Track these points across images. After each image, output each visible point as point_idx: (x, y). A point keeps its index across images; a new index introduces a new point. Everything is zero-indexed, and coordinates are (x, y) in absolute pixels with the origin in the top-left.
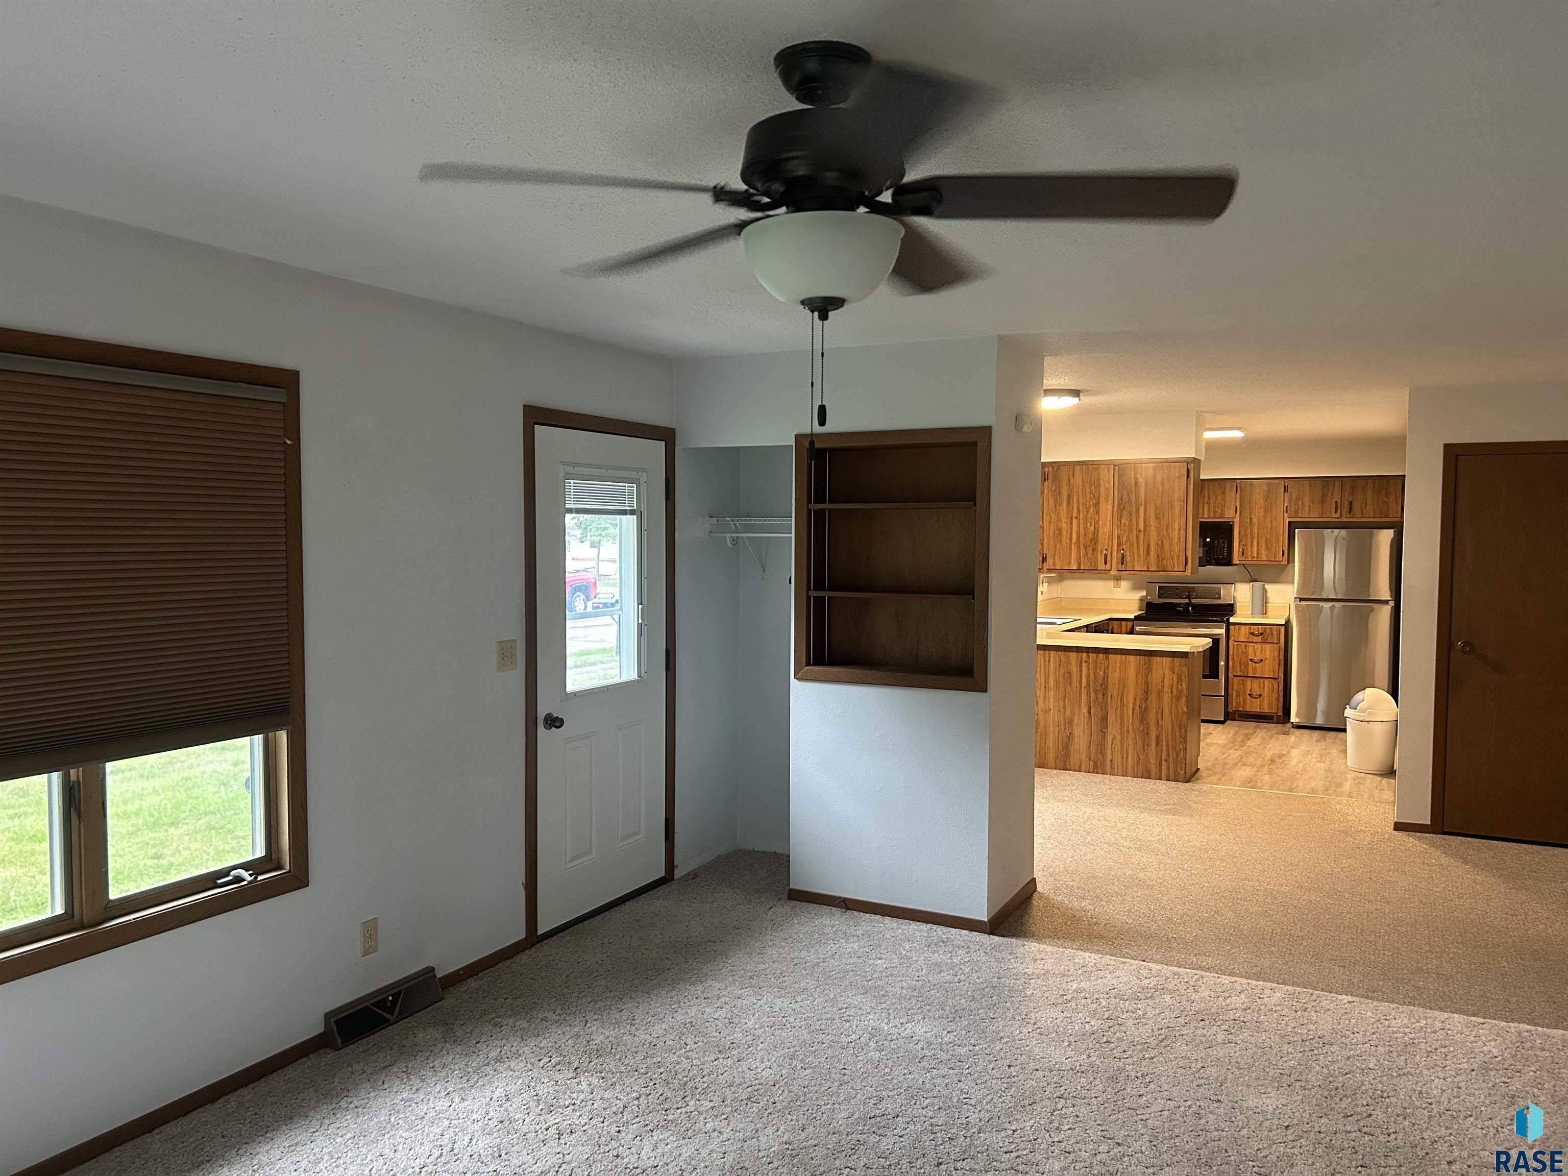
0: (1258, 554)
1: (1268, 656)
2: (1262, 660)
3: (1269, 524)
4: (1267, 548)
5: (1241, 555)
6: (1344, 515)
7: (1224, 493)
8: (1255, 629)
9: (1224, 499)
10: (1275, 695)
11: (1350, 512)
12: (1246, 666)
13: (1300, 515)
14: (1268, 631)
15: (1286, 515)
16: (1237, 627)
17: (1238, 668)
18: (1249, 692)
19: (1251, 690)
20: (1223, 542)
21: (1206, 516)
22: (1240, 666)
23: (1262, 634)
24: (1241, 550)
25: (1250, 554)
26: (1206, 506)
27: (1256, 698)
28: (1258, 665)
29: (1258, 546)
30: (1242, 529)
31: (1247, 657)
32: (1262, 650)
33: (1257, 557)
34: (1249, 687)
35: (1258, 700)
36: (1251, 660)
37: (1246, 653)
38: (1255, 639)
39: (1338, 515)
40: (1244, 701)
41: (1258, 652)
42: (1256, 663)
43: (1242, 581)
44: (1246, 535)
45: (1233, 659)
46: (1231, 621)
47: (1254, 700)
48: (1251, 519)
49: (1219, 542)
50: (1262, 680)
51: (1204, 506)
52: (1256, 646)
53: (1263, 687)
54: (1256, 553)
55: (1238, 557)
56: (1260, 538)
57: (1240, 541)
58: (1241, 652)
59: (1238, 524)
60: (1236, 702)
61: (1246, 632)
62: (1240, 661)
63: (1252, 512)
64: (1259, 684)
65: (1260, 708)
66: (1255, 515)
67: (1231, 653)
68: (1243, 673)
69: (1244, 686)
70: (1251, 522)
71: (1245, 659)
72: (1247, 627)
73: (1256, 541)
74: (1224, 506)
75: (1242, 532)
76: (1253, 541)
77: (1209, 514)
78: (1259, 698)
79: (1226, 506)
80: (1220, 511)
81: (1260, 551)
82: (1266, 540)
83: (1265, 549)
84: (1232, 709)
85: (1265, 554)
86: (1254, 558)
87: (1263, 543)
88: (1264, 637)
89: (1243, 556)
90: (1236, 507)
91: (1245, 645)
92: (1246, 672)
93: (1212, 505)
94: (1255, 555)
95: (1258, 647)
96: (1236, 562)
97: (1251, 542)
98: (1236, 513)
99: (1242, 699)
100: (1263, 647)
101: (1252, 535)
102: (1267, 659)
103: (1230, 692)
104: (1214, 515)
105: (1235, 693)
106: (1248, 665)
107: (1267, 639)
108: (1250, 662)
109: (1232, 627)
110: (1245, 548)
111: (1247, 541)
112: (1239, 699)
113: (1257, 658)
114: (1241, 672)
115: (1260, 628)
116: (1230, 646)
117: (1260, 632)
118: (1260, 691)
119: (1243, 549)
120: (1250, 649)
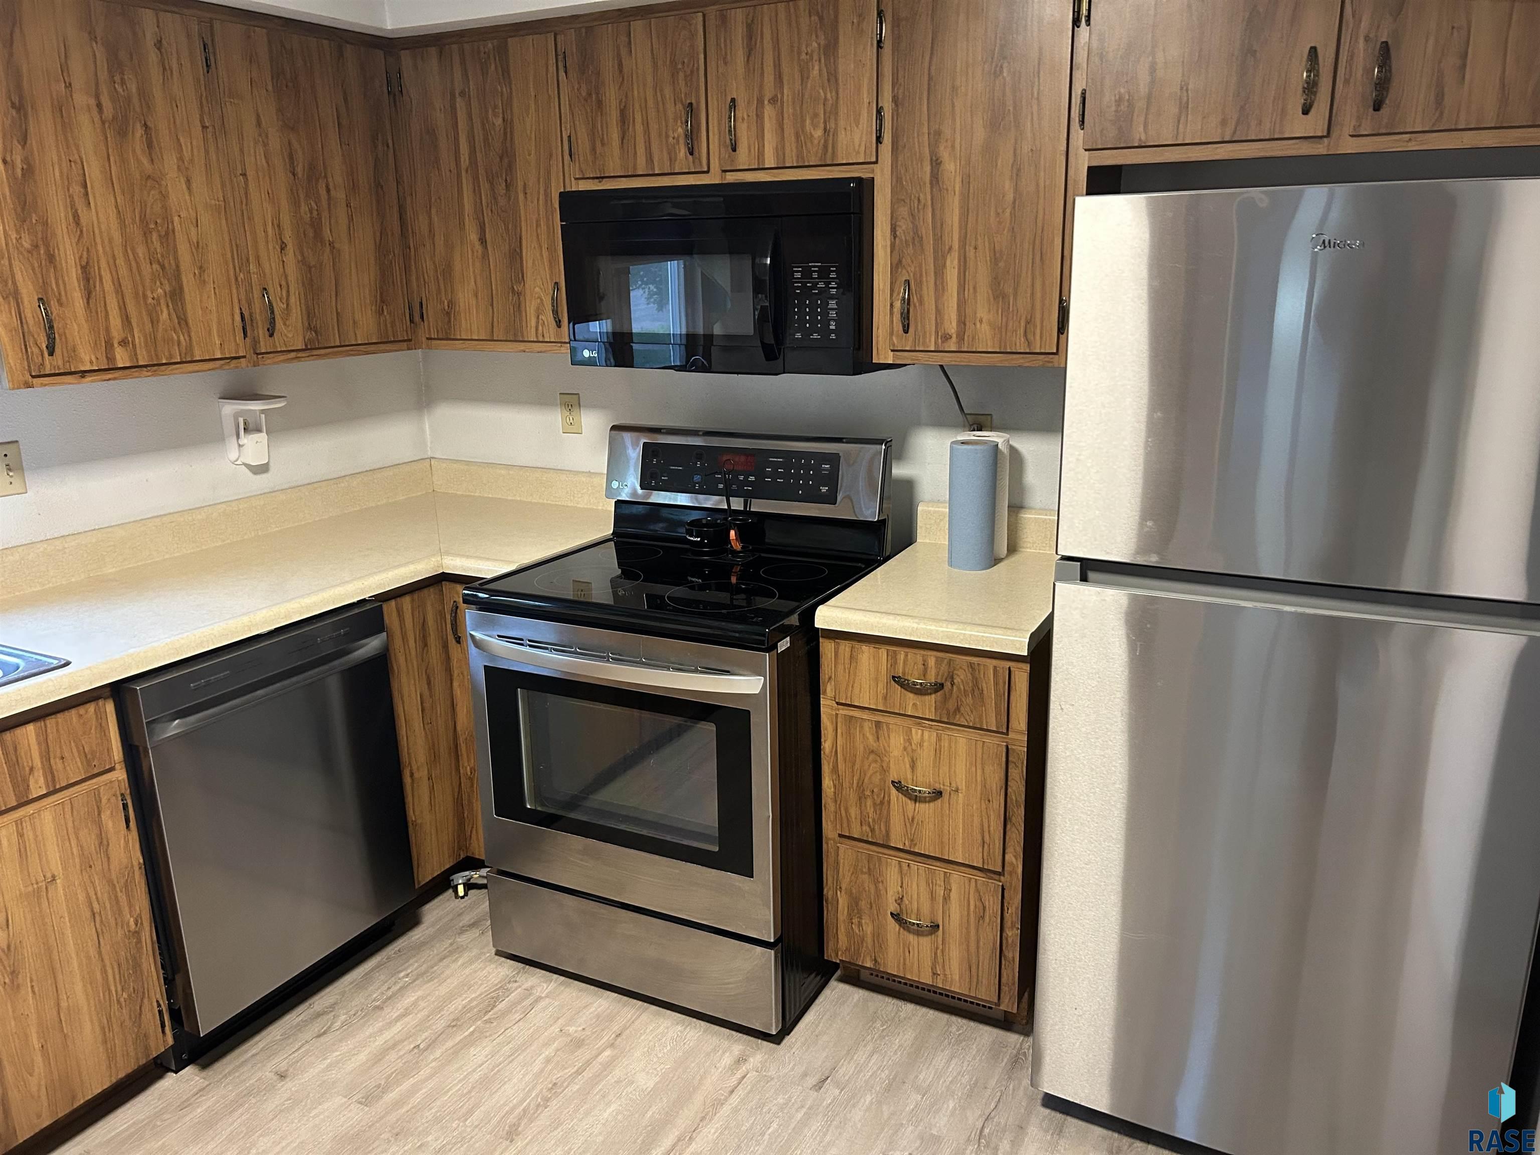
0: (962, 322)
1: (961, 780)
2: (938, 794)
3: (1008, 185)
4: (998, 295)
5: (898, 326)
6: (1347, 121)
7: (830, 49)
8: (910, 666)
9: (833, 78)
10: (990, 934)
11: (1377, 106)
12: (883, 805)
13: (1138, 134)
14: (961, 677)
15: (1078, 136)
16: (845, 646)
17: (854, 812)
18: (893, 907)
19: (900, 900)
20: (824, 274)
21: (770, 162)
22: (861, 798)
23: (938, 687)
24: (898, 305)
25: (931, 327)
26: (769, 111)
27: (918, 934)
28: (922, 807)
29: (962, 287)
30: (903, 211)
31: (884, 771)
32: (938, 751)
33: (961, 337)
34: (892, 889)
35: (925, 941)
36: (898, 786)
37: (877, 754)
38: (911, 703)
39: (1315, 124)
40: (879, 936)
41: (925, 758)
42: (916, 799)
43: (940, 423)
44: (917, 238)
45: (835, 770)
46: (819, 623)
47: (912, 938)
48: (936, 163)
49: (807, 273)
50: (940, 870)
51: (760, 117)
52: (916, 734)
53: (946, 899)
54: (954, 316)
55: (892, 334)
56: (971, 253)
57: (896, 266)
58: (860, 748)
59: (888, 191)
60: (850, 934)
61: (878, 671)
62: (861, 785)
63: (938, 133)
64: (930, 884)
65: (934, 974)
66: (953, 147)
67: (827, 745)
68: (873, 830)
69: (876, 882)
70: (935, 178)
71: (877, 779)
72: (883, 652)
73: (956, 262)
74: (834, 111)
75: (904, 226)
76: (944, 266)
77: (780, 150)
78: (931, 934)
79: (843, 110)
80: (818, 133)
81: (969, 311)
82: (995, 261)
83: (989, 300)
84: (837, 955)
85: (990, 324)
86: (947, 337)
87: (982, 276)
88: (945, 699)
89: (906, 331)
90: (879, 111)
91: (878, 724)
92: (883, 828)
93: (788, 110)
94: (952, 327)
95: (924, 737)
96: (882, 354)
97: (940, 271)
98: (879, 140)
99: (869, 929)
100: (945, 743)
101: (939, 239)
102: (957, 790)
103: (828, 892)
104: (799, 156)
105: (843, 901)
106: (889, 802)
107: (958, 709)
108: (894, 791)
109: (827, 648)
110: (915, 299)
111: (920, 266)
112: (860, 924)
113: (922, 785)
114: (866, 828)
115: (932, 662)
116: (824, 718)
117: (932, 678)
118: (933, 911)
119: (907, 303)
120: (892, 741)
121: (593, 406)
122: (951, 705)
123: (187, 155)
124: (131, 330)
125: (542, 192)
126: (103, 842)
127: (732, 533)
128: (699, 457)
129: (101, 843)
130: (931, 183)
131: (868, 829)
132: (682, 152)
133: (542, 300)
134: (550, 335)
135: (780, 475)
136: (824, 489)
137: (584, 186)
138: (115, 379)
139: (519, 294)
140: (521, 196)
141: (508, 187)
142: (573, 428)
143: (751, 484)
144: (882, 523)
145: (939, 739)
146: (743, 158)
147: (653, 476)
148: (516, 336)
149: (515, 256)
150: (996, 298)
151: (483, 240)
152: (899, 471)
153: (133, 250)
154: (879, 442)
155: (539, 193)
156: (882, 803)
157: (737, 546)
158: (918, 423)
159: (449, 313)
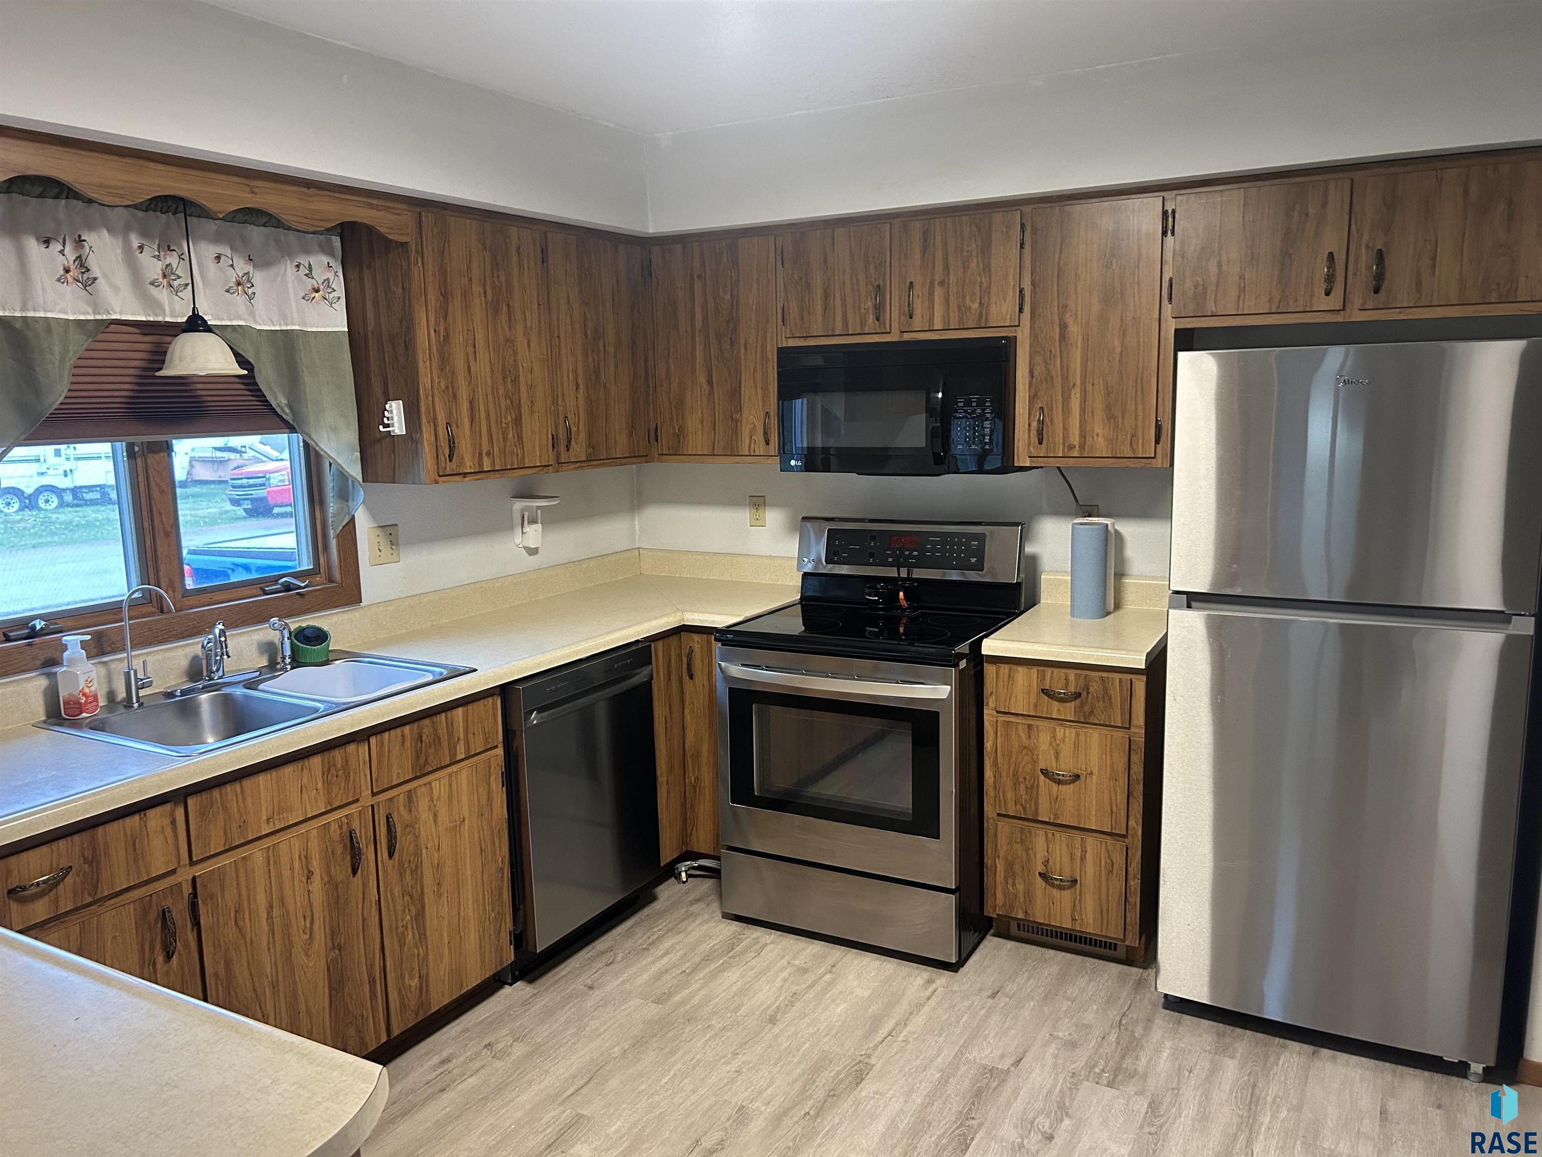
0: (1083, 436)
1: (1094, 766)
2: (1077, 777)
3: (1117, 343)
4: (1110, 417)
5: (1035, 440)
6: (1357, 300)
7: (986, 249)
8: (1056, 681)
9: (987, 268)
10: (1117, 884)
11: (1377, 291)
12: (1033, 788)
13: (1211, 307)
14: (1094, 687)
15: (1168, 309)
16: (1005, 669)
17: (1010, 795)
18: (1040, 868)
19: (1046, 863)
20: (981, 403)
21: (938, 325)
22: (1016, 786)
23: (1077, 695)
24: (1034, 424)
25: (1059, 439)
26: (938, 292)
27: (1061, 888)
28: (1063, 788)
29: (1083, 412)
30: (1039, 359)
31: (1035, 762)
32: (1076, 745)
33: (1082, 447)
34: (1040, 854)
35: (1066, 894)
36: (1045, 772)
37: (1028, 749)
38: (1056, 709)
39: (1334, 301)
40: (1029, 893)
41: (1067, 750)
42: (1059, 782)
43: (1059, 512)
44: (1049, 378)
45: (995, 763)
46: (984, 652)
47: (1055, 892)
48: (1063, 326)
49: (968, 403)
50: (1078, 837)
51: (931, 294)
52: (1060, 732)
53: (1083, 859)
54: (1077, 433)
55: (1029, 444)
56: (1089, 388)
57: (1033, 398)
58: (1016, 745)
59: (1027, 346)
60: (1006, 893)
61: (1030, 686)
62: (1015, 774)
63: (1066, 306)
64: (1070, 847)
65: (1073, 920)
66: (1076, 315)
67: (988, 745)
68: (1025, 809)
69: (1027, 850)
70: (1063, 336)
71: (1028, 768)
72: (1034, 671)
73: (1078, 395)
74: (988, 291)
75: (1038, 370)
76: (1070, 396)
77: (946, 318)
78: (1070, 887)
79: (994, 289)
80: (976, 306)
81: (1088, 428)
82: (1108, 394)
83: (1103, 421)
84: (995, 911)
85: (1104, 437)
86: (1071, 447)
87: (1098, 404)
88: (1082, 705)
89: (1041, 443)
90: (1021, 291)
91: (1030, 726)
92: (1033, 807)
93: (953, 290)
94: (1075, 439)
95: (1066, 734)
96: (1021, 460)
97: (1066, 400)
98: (1021, 310)
99: (1021, 887)
100: (1082, 737)
101: (1065, 378)
102: (1091, 774)
103: (988, 861)
104: (961, 321)
105: (1000, 866)
106: (1038, 786)
107: (1092, 712)
108: (1042, 777)
109: (990, 670)
110: (1047, 420)
111: (1051, 397)
112: (1014, 884)
113: (1064, 769)
114: (1019, 807)
115: (1072, 677)
116: (986, 724)
117: (1072, 689)
118: (1072, 869)
119: (1041, 423)
120: (1041, 739)
121: (774, 505)
122: (1087, 709)
123: (529, 323)
124: (493, 445)
125: (759, 346)
126: (490, 799)
127: (901, 594)
128: (873, 538)
129: (489, 799)
130: (1060, 340)
131: (1021, 808)
132: (871, 319)
133: (754, 425)
134: (761, 448)
135: (938, 551)
136: (973, 560)
137: (792, 343)
138: (482, 479)
139: (737, 421)
140: (742, 350)
141: (732, 342)
142: (758, 522)
143: (914, 557)
144: (1019, 584)
145: (1077, 734)
146: (918, 322)
147: (835, 554)
148: (732, 451)
149: (735, 394)
150: (1108, 419)
151: (710, 382)
152: (1029, 549)
153: (497, 389)
154: (1017, 524)
155: (757, 347)
156: (1032, 787)
157: (904, 604)
158: (1041, 513)
159: (680, 436)
